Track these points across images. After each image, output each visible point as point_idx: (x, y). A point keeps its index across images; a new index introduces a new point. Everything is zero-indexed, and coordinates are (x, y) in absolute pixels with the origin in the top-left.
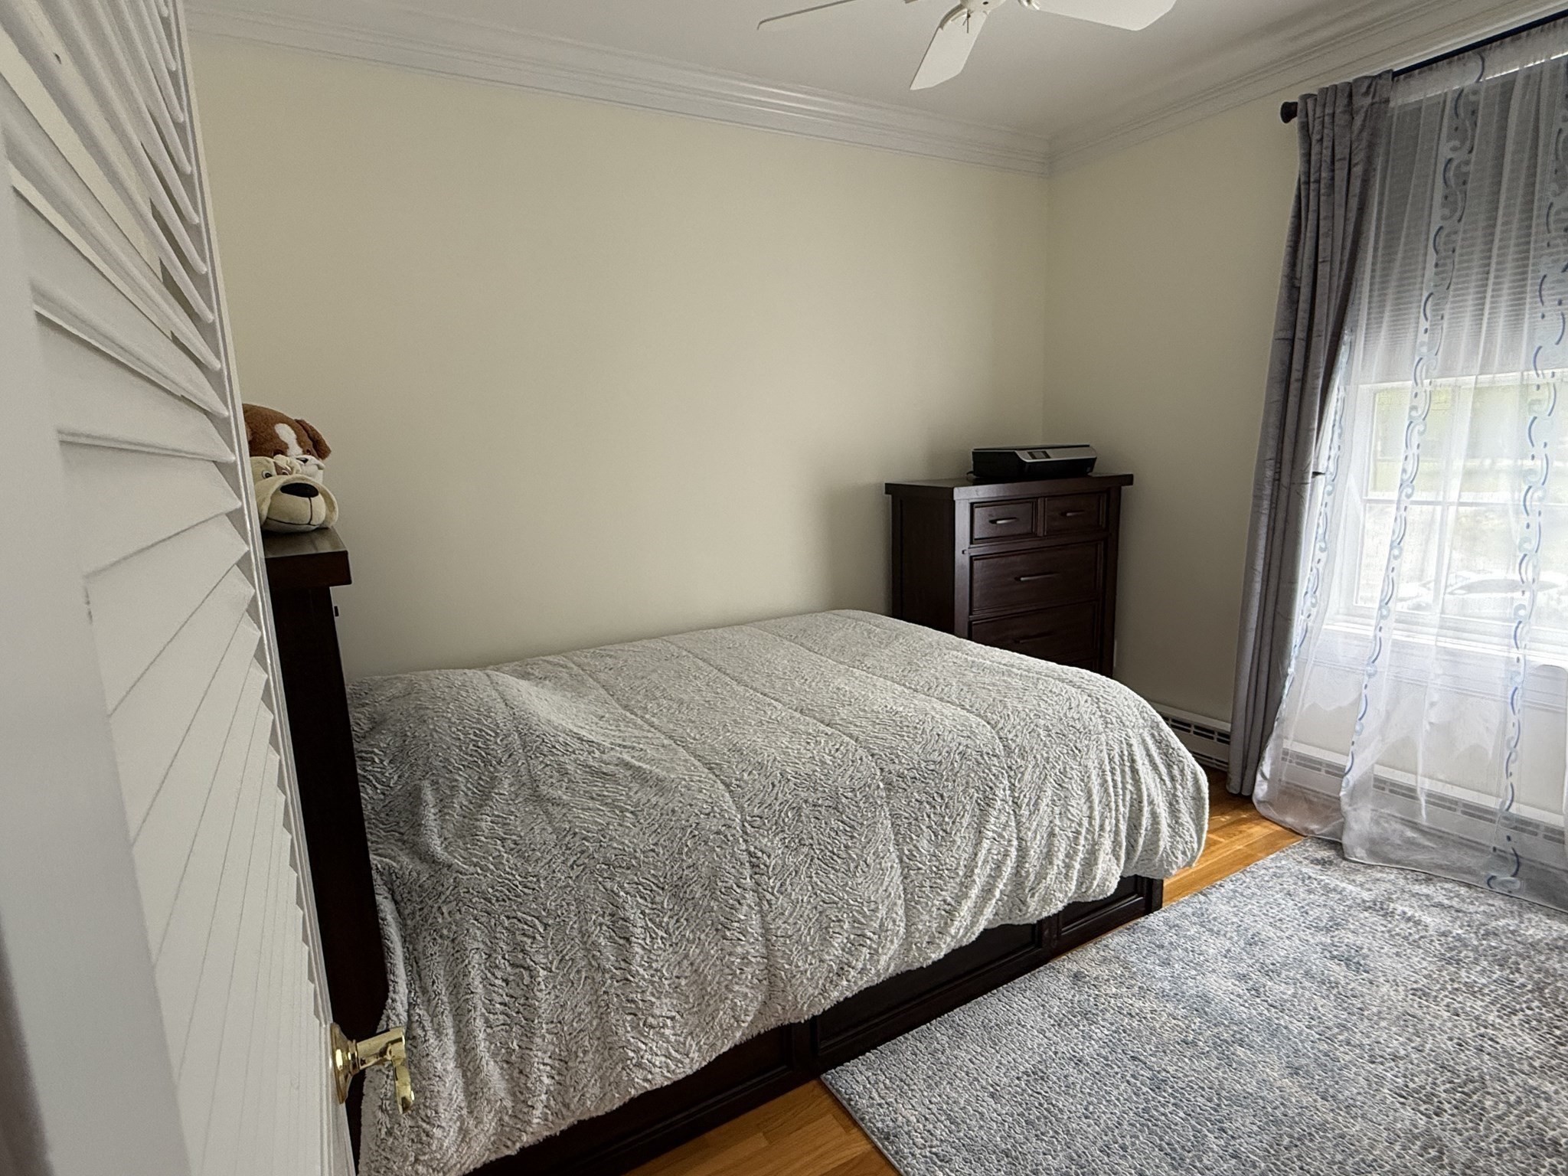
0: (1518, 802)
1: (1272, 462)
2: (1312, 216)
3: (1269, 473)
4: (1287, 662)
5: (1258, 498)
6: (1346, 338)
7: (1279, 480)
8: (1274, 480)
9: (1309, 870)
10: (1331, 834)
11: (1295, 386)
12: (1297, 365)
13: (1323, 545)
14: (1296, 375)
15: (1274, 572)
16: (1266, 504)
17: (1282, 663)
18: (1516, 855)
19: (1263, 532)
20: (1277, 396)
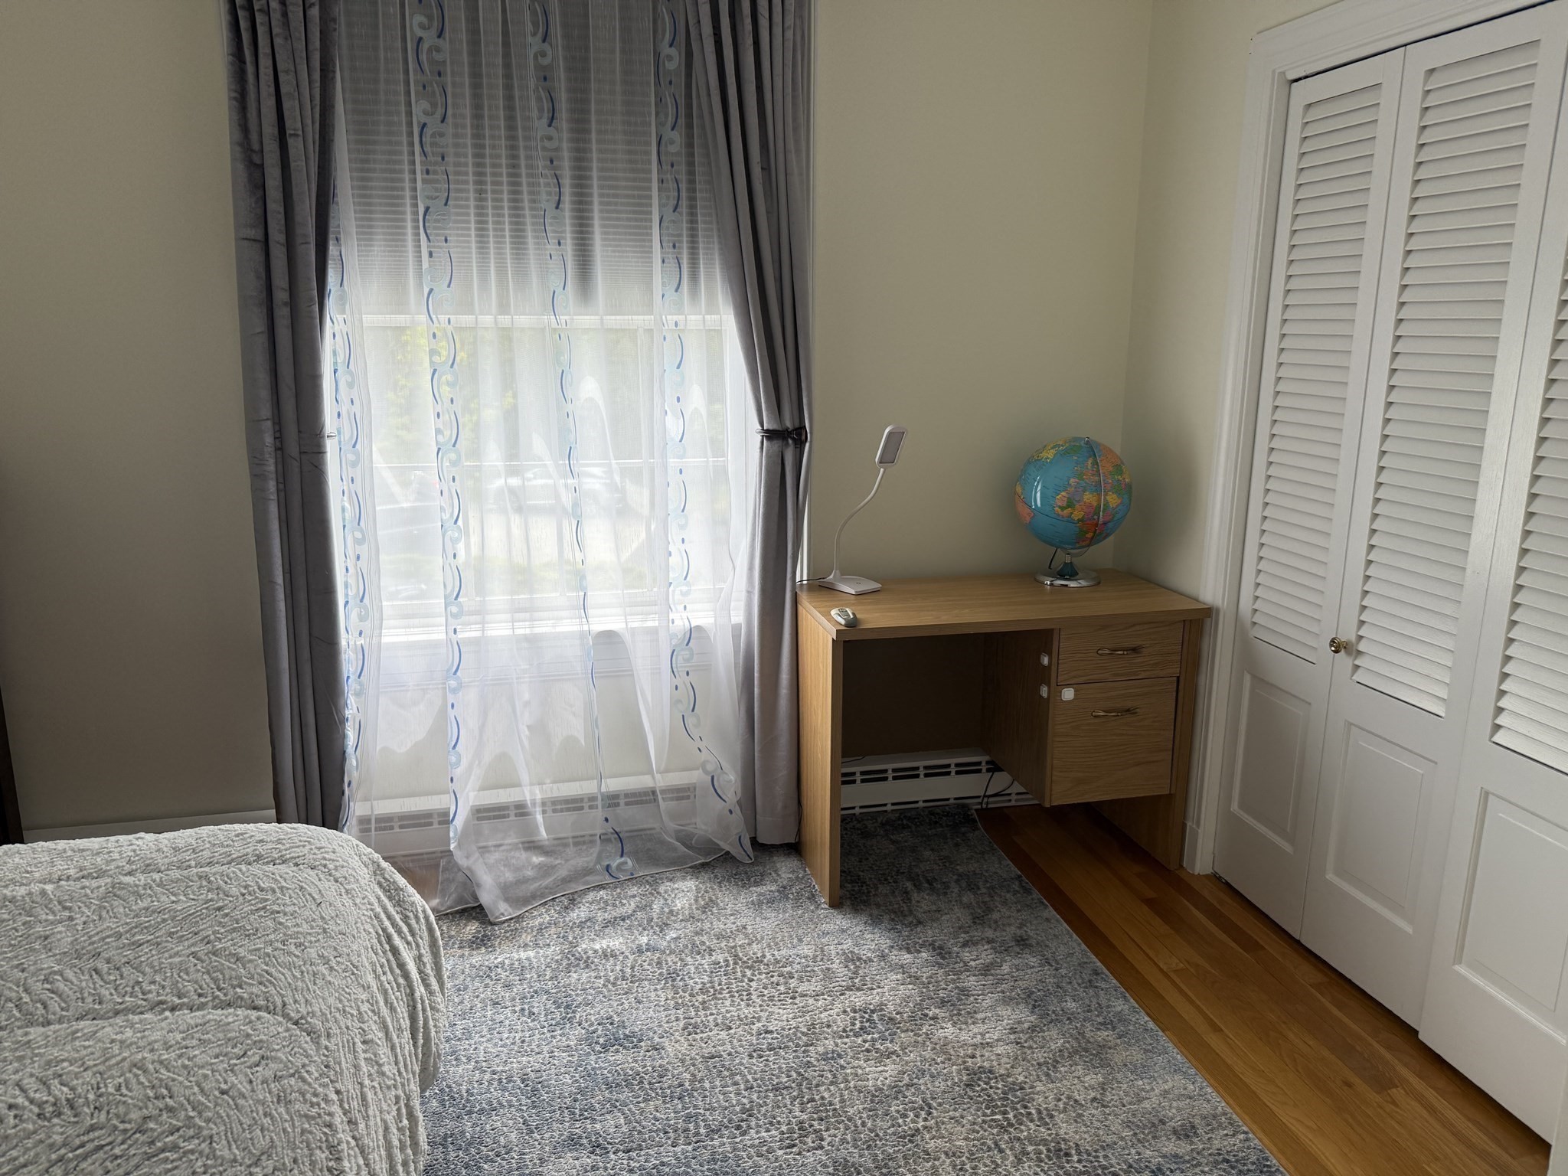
0: (606, 778)
1: (269, 423)
2: (265, 63)
3: (269, 439)
4: (342, 702)
5: (257, 477)
6: (332, 250)
7: (281, 449)
8: (277, 449)
9: (478, 958)
10: (461, 900)
11: (282, 314)
12: (280, 280)
13: (359, 535)
14: (281, 295)
15: (301, 582)
16: (272, 485)
17: (336, 705)
18: (616, 832)
19: (275, 526)
20: (259, 325)
